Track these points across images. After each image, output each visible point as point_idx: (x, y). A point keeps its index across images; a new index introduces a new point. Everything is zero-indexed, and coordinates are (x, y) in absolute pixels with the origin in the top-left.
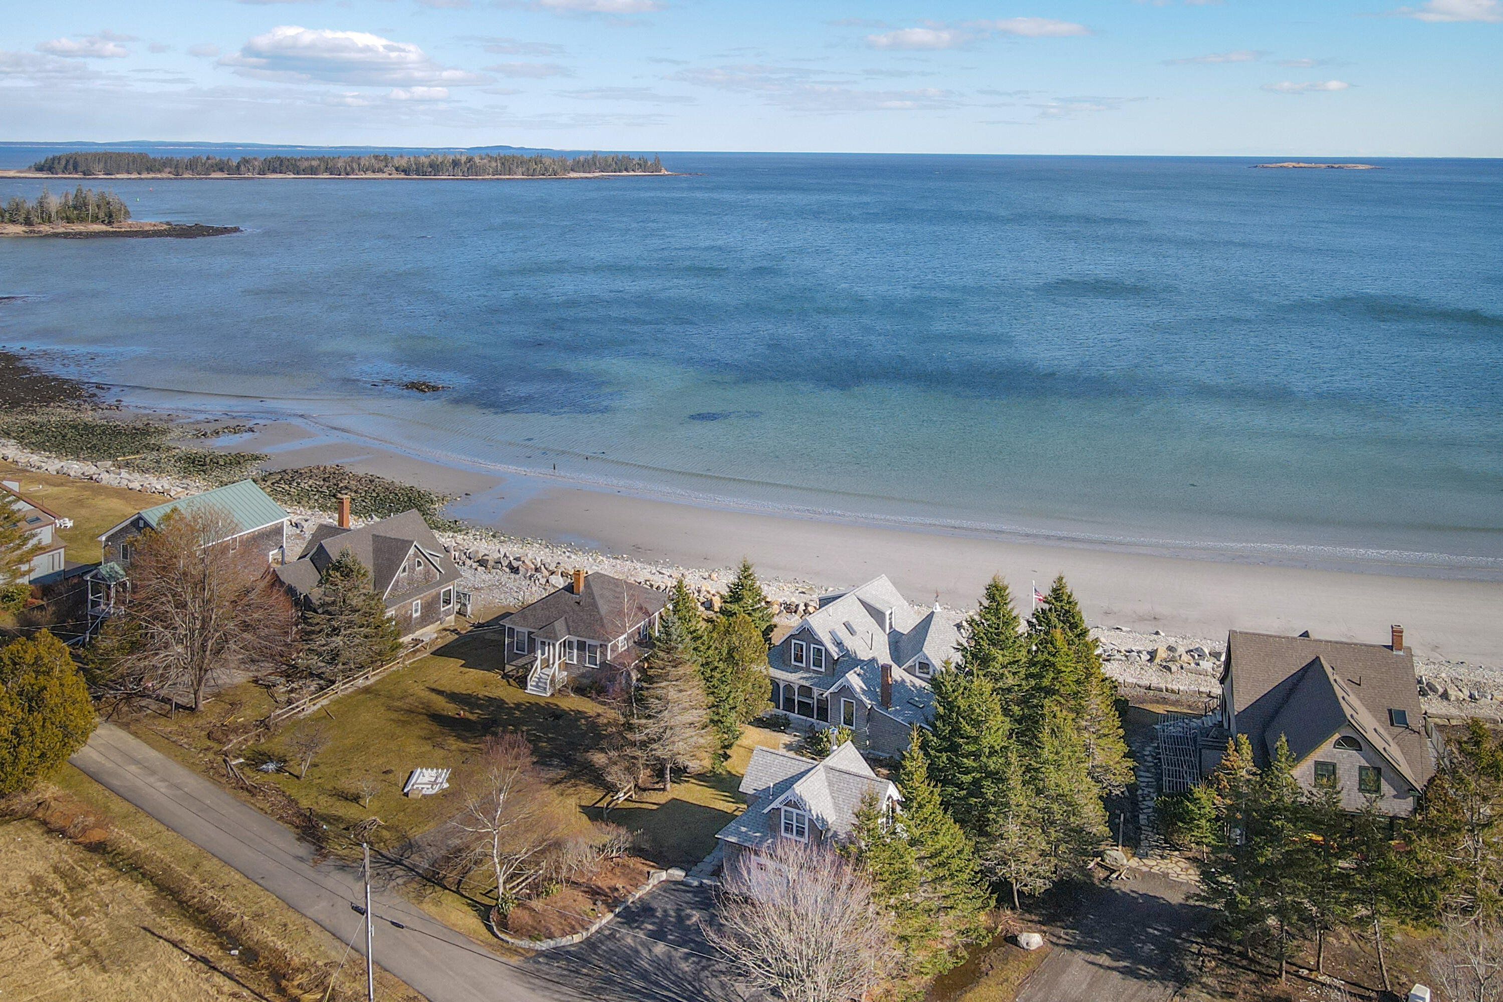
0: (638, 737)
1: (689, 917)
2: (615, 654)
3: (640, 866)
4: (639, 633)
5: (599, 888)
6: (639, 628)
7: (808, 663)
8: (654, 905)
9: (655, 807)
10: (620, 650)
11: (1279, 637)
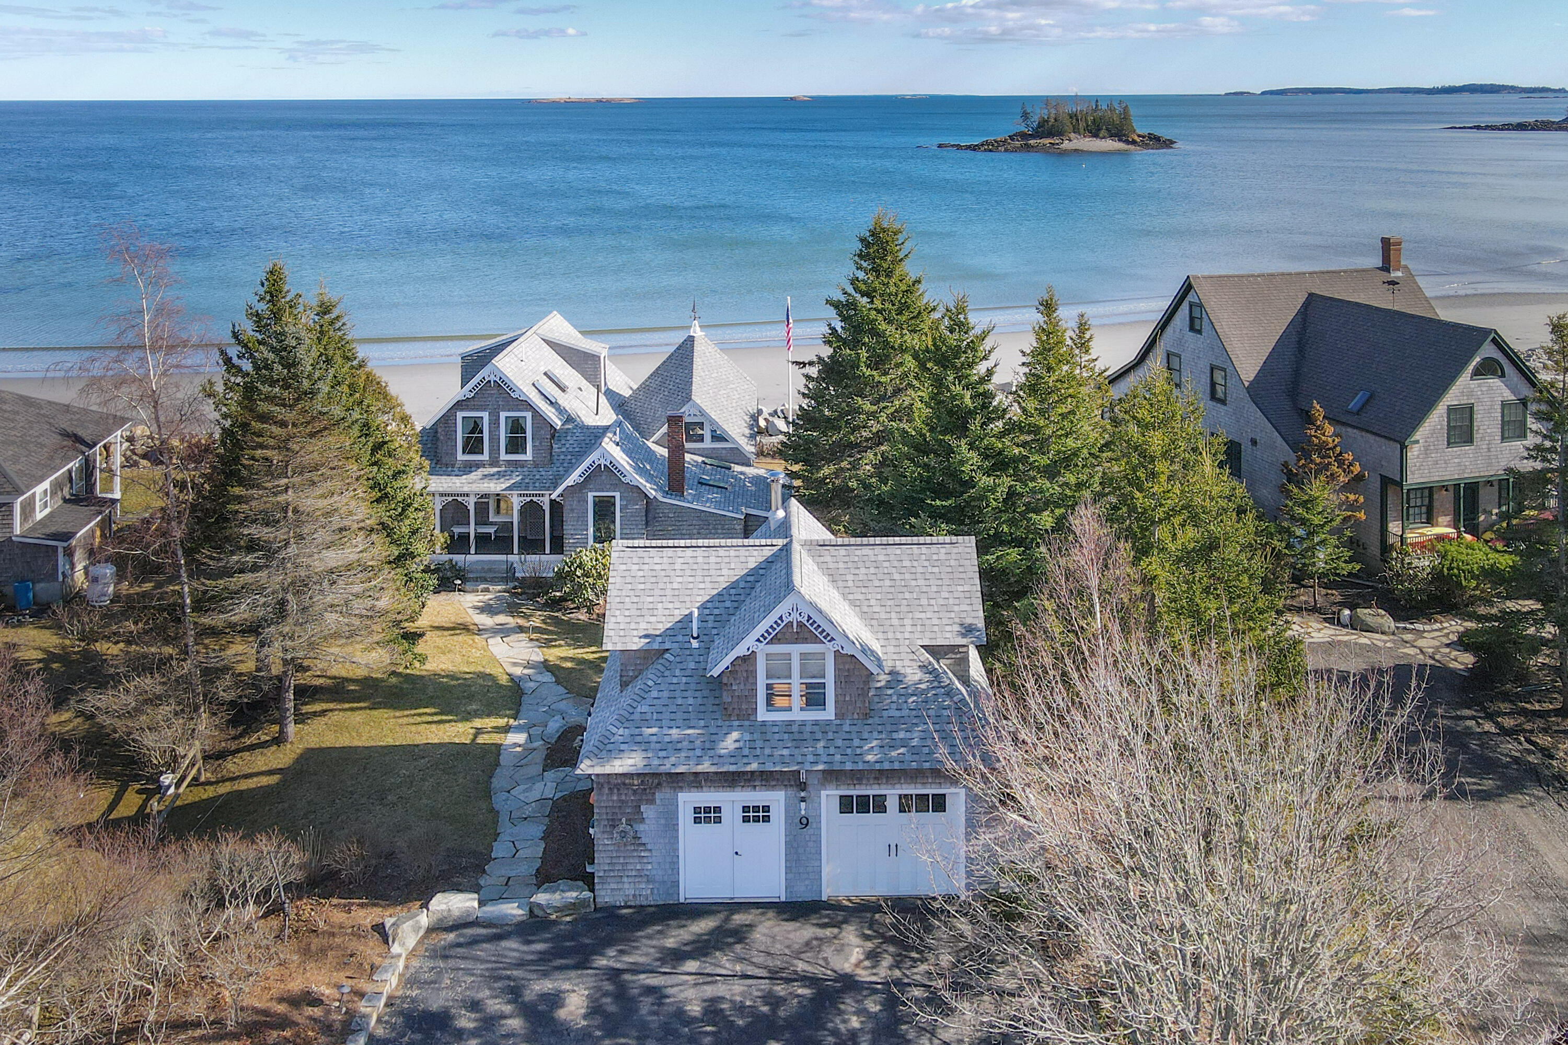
0: (241, 612)
1: (555, 1000)
2: (29, 524)
3: (339, 916)
4: (71, 480)
5: (257, 1011)
6: (70, 471)
7: (494, 450)
8: (436, 1003)
9: (274, 779)
10: (39, 516)
11: (1253, 276)
